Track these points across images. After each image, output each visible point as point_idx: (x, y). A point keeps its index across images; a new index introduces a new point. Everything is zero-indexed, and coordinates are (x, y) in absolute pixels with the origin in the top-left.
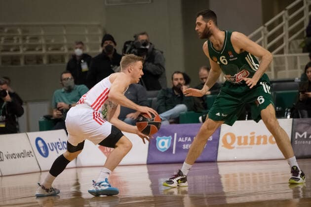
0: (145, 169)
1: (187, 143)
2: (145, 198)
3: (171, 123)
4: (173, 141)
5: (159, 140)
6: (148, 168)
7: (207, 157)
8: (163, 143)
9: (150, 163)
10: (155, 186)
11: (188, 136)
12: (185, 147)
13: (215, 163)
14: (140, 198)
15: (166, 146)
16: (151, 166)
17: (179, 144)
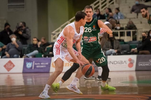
0: (21, 75)
1: (38, 65)
2: (22, 86)
3: (33, 57)
4: (33, 64)
5: (27, 64)
6: (23, 75)
7: (46, 71)
8: (29, 65)
9: (24, 72)
10: (25, 81)
11: (39, 63)
12: (37, 67)
13: (49, 73)
14: (19, 86)
15: (30, 66)
16: (24, 74)
17: (35, 66)
